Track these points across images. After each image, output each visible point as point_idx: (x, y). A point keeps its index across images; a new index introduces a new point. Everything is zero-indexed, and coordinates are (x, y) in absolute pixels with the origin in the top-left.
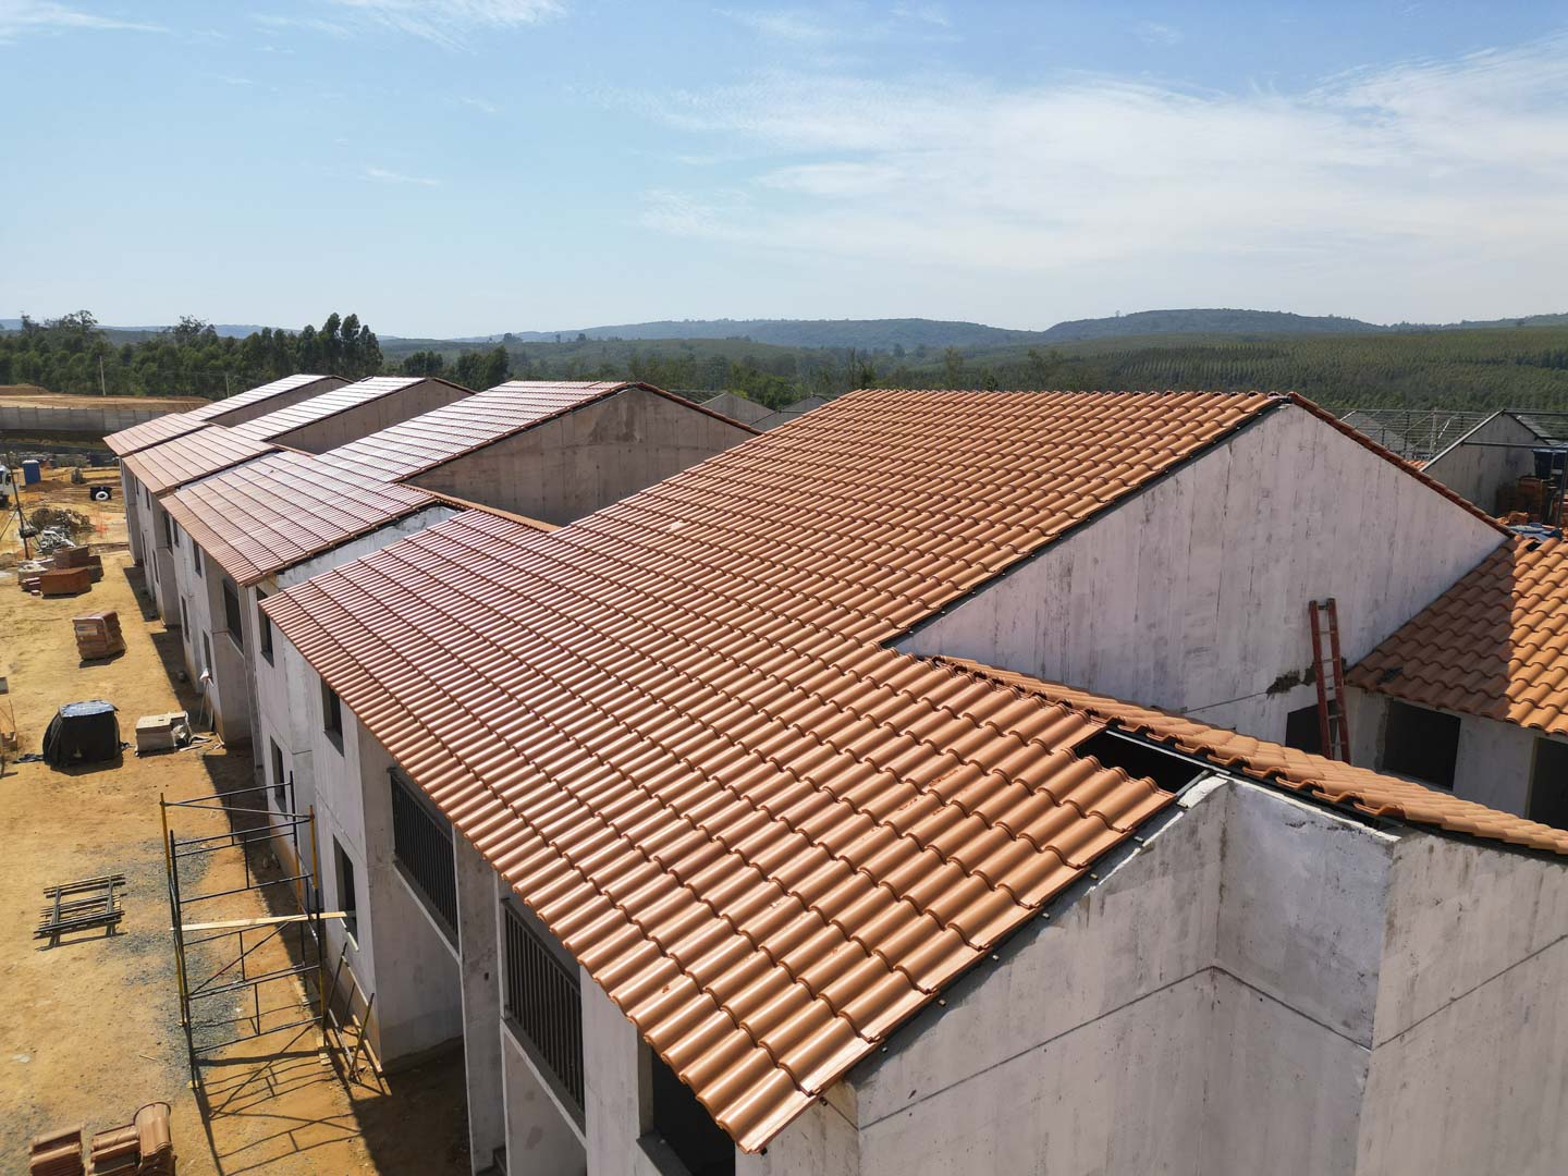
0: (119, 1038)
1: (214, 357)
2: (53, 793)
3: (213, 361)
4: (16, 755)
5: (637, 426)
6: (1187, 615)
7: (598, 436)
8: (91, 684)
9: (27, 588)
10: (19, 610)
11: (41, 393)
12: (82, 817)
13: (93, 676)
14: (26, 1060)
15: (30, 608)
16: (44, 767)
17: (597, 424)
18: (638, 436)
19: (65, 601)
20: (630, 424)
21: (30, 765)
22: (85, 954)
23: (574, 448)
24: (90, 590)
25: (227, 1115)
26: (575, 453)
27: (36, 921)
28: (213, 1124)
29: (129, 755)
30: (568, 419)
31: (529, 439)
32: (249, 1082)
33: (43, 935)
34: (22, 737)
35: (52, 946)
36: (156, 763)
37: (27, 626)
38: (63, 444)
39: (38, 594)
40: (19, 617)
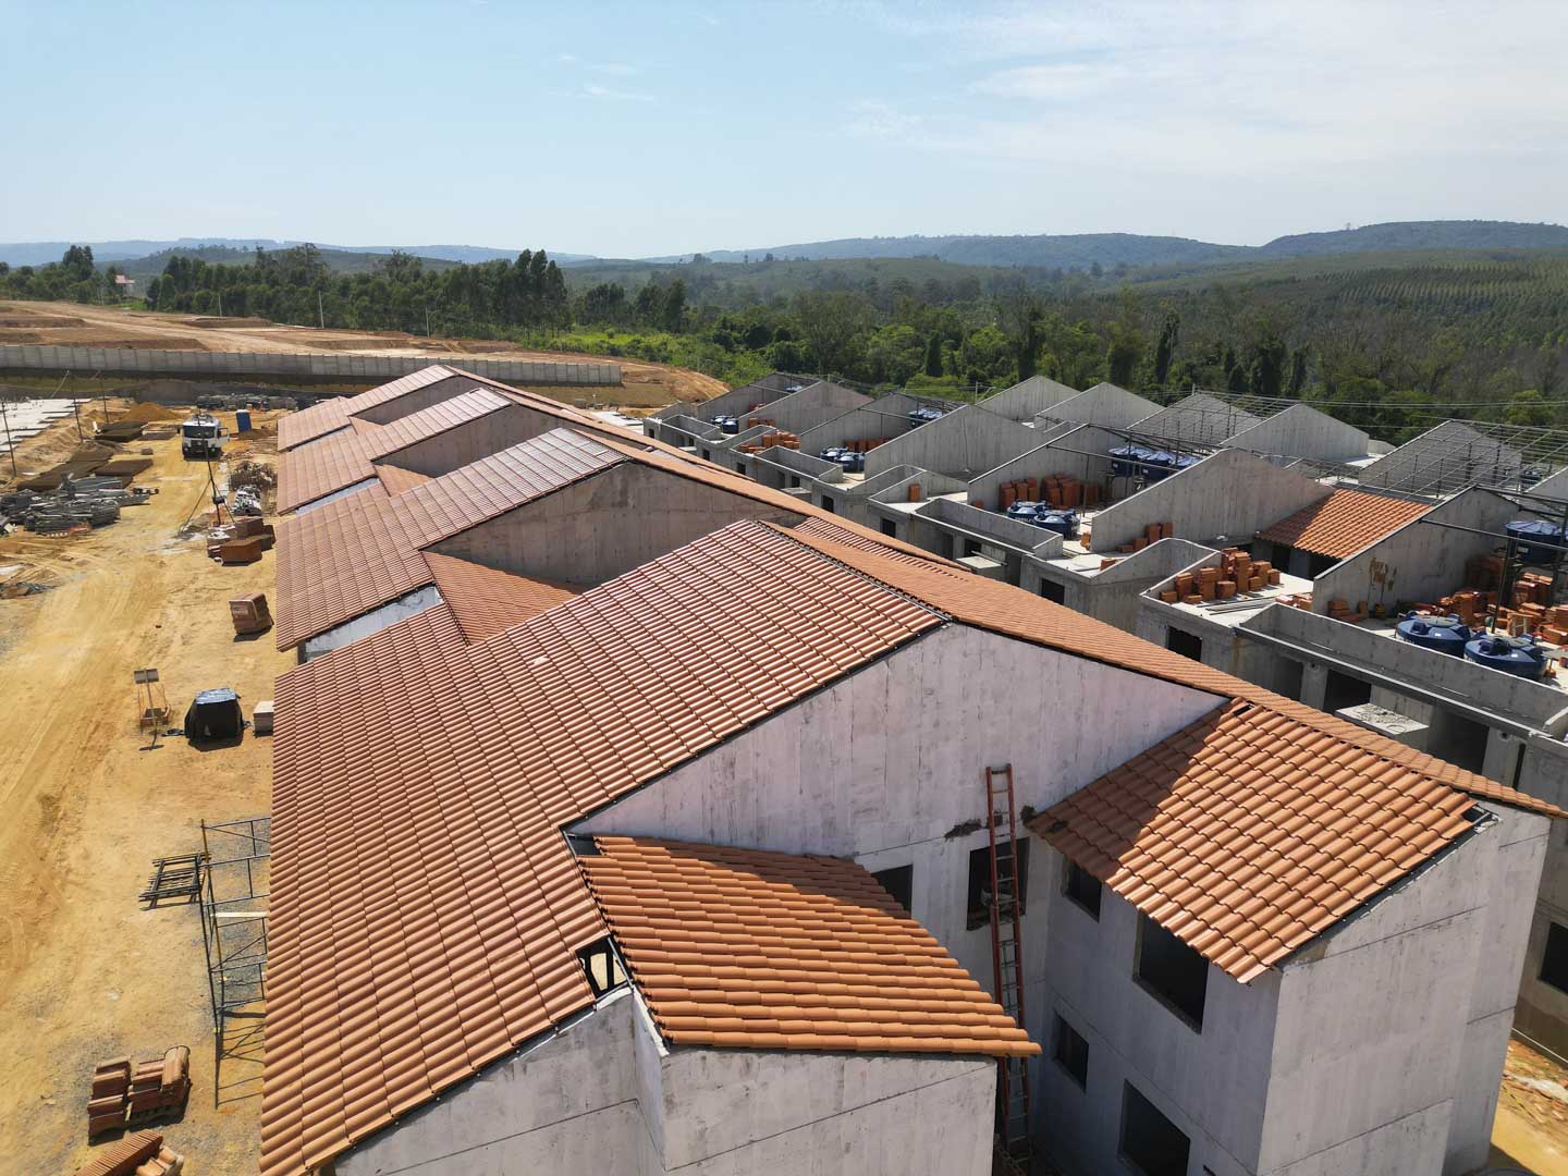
0: (177, 988)
1: (420, 291)
2: (185, 767)
3: (417, 296)
4: (165, 729)
5: (630, 495)
6: (853, 785)
7: (594, 505)
8: (237, 659)
9: (212, 554)
10: (201, 577)
11: (268, 326)
12: (200, 791)
13: (242, 651)
14: (116, 997)
15: (210, 576)
16: (184, 740)
17: (595, 494)
18: (631, 502)
19: (238, 569)
20: (624, 493)
21: (173, 738)
22: (170, 917)
23: (574, 515)
24: (259, 558)
25: (233, 1057)
26: (575, 519)
27: (145, 886)
28: (222, 1062)
29: (248, 733)
30: (568, 491)
31: (535, 509)
32: (255, 1032)
33: (147, 899)
34: (174, 712)
35: (152, 907)
36: (265, 744)
37: (204, 595)
38: (276, 387)
39: (219, 561)
40: (199, 584)
